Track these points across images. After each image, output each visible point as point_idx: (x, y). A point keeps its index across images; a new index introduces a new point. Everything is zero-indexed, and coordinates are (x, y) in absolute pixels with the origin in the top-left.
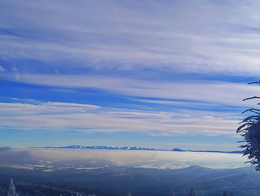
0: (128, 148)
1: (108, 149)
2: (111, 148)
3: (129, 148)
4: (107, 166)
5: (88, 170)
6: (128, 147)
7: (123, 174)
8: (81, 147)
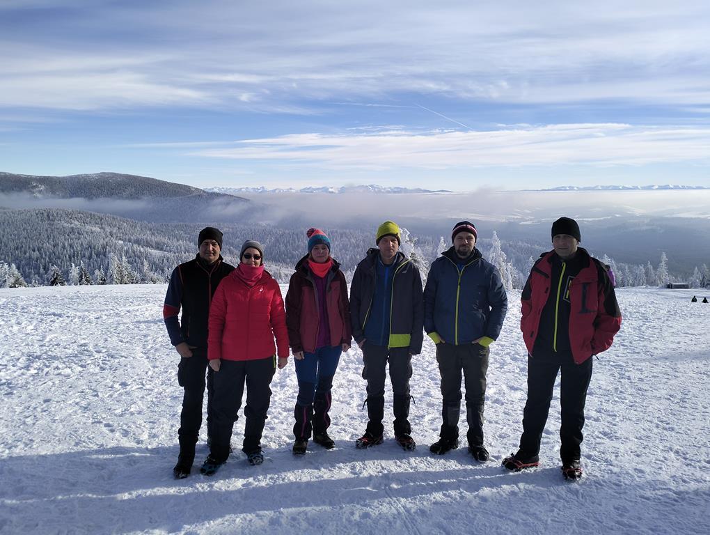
0: (654, 188)
1: (620, 189)
2: (625, 188)
3: (657, 187)
4: (618, 215)
5: (588, 221)
6: (653, 186)
7: (645, 228)
8: (575, 188)
